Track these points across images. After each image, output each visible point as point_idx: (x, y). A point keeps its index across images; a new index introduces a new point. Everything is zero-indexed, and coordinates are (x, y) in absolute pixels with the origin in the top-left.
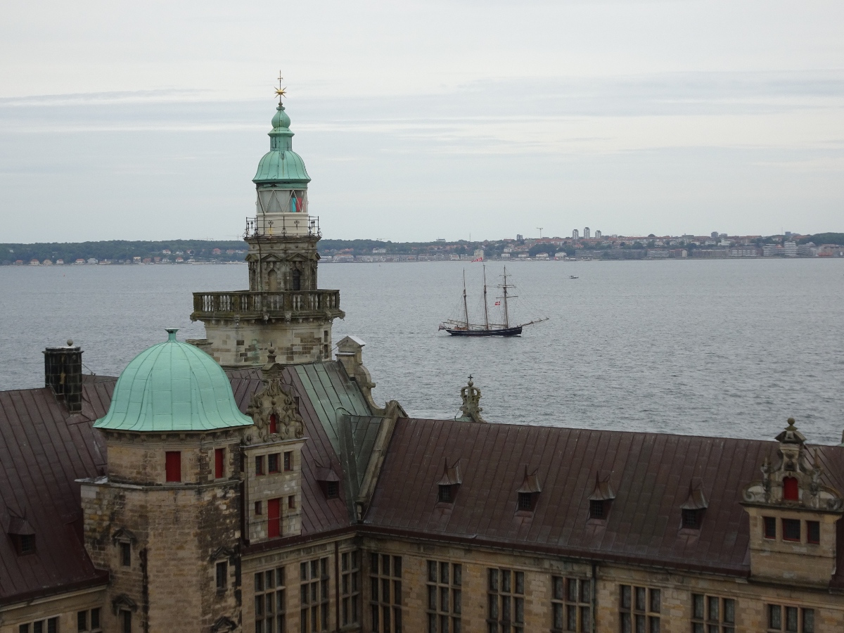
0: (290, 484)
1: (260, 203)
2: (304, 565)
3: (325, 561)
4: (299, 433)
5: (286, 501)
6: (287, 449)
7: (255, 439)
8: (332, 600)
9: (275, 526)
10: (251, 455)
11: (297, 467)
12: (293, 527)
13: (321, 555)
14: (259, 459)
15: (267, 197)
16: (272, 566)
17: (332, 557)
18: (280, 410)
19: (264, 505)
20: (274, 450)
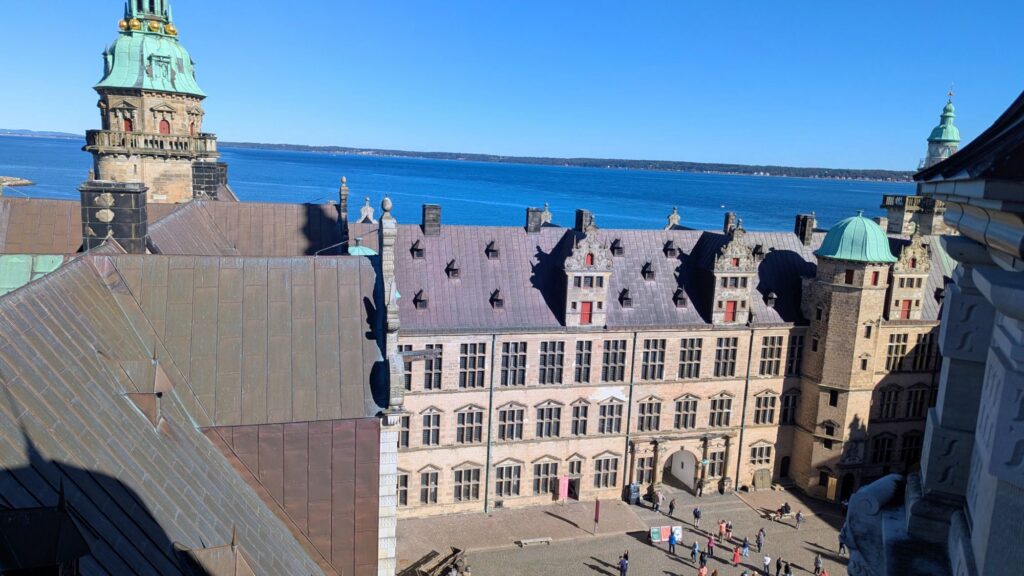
0: (916, 294)
1: (930, 151)
2: (920, 336)
3: (932, 335)
4: (927, 270)
5: (914, 302)
6: (920, 276)
7: (901, 269)
8: (933, 355)
9: (906, 312)
10: (897, 277)
11: (923, 286)
12: (917, 315)
13: (930, 332)
14: (902, 280)
15: (933, 149)
16: (903, 332)
18: (918, 257)
19: (901, 302)
20: (911, 276)
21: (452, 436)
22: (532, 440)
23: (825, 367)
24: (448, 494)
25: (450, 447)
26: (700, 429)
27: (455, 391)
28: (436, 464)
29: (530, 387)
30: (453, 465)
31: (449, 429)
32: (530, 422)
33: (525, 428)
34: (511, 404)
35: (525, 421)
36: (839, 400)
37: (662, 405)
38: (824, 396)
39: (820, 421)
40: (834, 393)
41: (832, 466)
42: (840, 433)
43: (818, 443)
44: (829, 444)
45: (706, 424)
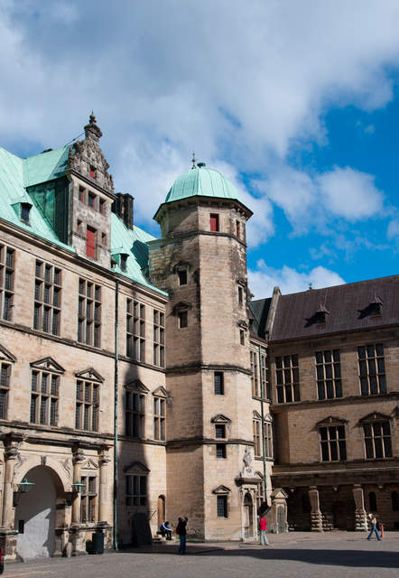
13: (254, 350)
23: (204, 341)
26: (67, 431)
36: (226, 385)
37: (14, 368)
38: (208, 379)
39: (207, 417)
40: (219, 376)
41: (231, 484)
42: (234, 432)
43: (208, 452)
44: (221, 450)
45: (72, 425)
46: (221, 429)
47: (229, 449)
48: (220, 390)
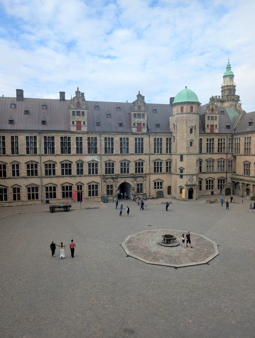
0: (215, 123)
2: (219, 139)
3: (224, 139)
4: (218, 113)
5: (215, 126)
6: (216, 116)
7: (208, 113)
8: (226, 147)
9: (212, 130)
10: (207, 116)
12: (216, 131)
13: (223, 138)
14: (209, 117)
16: (211, 137)
17: (226, 139)
18: (214, 108)
19: (209, 126)
20: (212, 115)
21: (24, 173)
22: (60, 177)
23: (178, 147)
24: (25, 197)
25: (24, 178)
26: (132, 174)
27: (25, 155)
28: (18, 184)
29: (57, 155)
30: (26, 185)
31: (23, 170)
32: (58, 169)
33: (56, 171)
34: (49, 161)
35: (56, 168)
36: (184, 159)
37: (115, 164)
38: (178, 158)
39: (178, 168)
40: (182, 156)
41: (184, 185)
42: (185, 172)
43: (178, 177)
44: (181, 177)
45: (134, 172)
46: (182, 171)
47: (183, 176)
48: (182, 160)
